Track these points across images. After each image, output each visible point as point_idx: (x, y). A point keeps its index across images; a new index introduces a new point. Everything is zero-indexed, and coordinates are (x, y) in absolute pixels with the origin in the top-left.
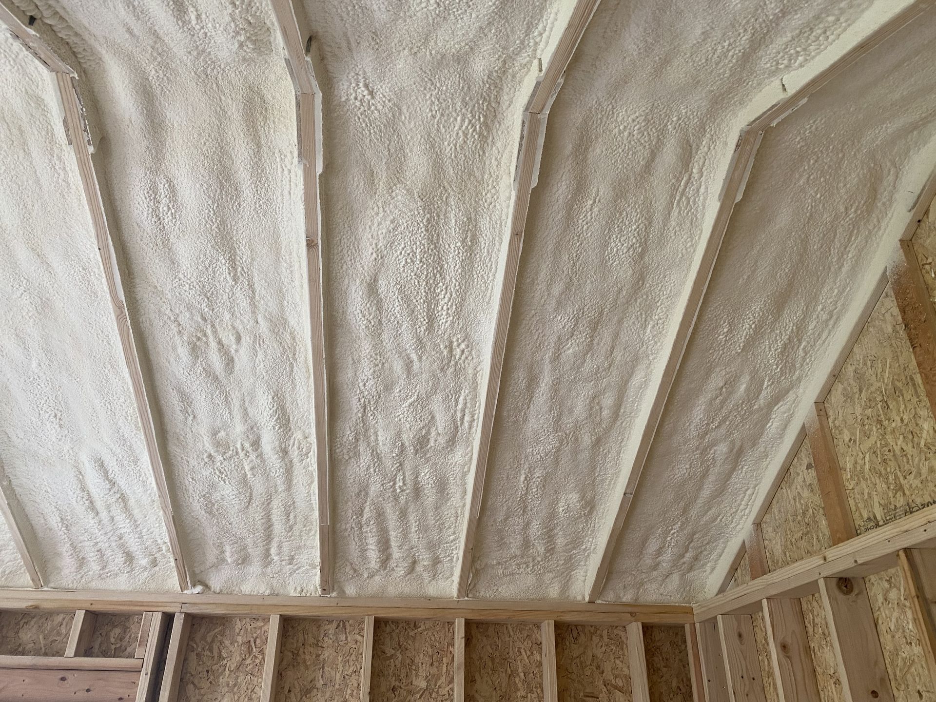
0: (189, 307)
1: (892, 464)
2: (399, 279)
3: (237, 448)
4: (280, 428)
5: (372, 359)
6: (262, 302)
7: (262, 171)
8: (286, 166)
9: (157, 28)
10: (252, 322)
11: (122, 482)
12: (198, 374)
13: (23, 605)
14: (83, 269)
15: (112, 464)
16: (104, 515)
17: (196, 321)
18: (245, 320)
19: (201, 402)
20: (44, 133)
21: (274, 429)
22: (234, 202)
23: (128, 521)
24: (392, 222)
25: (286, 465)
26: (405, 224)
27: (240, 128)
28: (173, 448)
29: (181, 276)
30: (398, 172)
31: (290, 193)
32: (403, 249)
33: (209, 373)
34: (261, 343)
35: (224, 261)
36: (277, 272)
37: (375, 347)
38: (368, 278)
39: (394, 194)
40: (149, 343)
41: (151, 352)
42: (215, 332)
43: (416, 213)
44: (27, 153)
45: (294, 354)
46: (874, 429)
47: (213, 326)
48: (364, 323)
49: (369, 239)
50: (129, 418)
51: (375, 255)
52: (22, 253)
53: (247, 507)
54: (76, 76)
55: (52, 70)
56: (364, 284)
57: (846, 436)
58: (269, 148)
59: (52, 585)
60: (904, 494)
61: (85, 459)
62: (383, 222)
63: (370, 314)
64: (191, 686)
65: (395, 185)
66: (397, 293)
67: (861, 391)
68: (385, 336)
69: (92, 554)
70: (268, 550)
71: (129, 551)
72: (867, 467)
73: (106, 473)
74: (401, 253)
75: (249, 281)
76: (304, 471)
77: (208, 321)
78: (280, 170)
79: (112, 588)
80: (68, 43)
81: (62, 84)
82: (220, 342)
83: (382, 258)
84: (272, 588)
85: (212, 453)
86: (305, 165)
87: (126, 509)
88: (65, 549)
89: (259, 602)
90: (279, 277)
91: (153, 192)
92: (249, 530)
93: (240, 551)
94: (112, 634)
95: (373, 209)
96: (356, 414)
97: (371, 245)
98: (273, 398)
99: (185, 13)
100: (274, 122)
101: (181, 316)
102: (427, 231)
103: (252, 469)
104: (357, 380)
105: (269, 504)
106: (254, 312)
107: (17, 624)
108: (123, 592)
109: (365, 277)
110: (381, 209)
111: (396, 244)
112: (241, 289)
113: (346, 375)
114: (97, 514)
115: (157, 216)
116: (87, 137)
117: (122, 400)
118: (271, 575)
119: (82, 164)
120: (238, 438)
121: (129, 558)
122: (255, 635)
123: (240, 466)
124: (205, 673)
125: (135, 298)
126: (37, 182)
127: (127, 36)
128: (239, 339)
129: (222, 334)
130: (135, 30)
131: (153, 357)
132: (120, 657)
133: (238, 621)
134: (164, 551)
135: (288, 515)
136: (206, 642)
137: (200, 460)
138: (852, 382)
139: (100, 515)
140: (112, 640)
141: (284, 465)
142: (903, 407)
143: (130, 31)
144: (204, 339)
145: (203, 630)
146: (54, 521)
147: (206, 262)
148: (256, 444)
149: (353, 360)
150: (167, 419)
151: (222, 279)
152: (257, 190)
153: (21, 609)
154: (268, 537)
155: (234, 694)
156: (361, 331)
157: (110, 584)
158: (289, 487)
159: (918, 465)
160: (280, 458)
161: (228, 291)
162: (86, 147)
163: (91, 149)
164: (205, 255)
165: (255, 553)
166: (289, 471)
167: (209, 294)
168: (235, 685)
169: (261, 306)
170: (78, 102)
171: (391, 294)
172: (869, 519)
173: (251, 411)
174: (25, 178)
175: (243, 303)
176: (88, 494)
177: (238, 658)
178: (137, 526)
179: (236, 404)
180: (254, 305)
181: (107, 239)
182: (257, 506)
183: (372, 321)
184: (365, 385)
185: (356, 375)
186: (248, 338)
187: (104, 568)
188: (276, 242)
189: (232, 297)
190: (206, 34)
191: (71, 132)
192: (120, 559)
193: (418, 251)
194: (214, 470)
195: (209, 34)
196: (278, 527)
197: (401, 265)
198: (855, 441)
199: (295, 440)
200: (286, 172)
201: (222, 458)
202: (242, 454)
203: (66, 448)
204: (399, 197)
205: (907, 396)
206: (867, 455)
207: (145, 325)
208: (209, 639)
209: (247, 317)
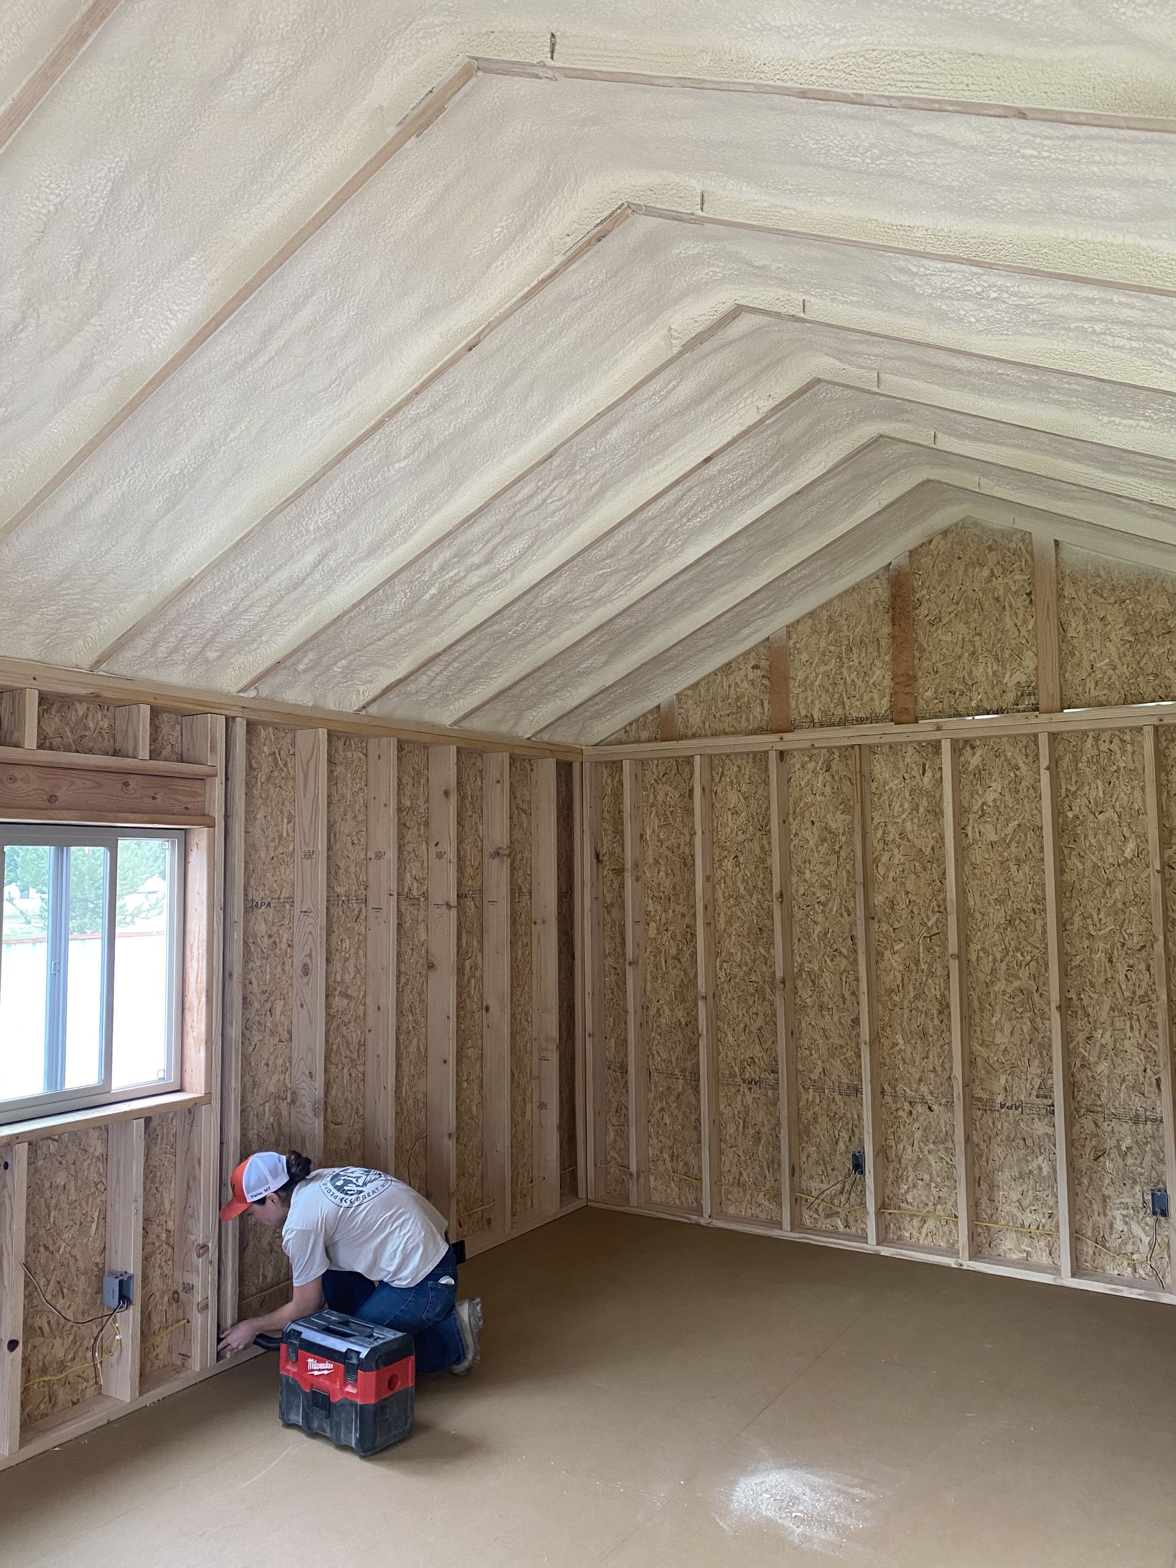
1: (841, 688)
46: (834, 661)
57: (804, 657)
60: (844, 708)
67: (830, 632)
72: (817, 683)
133: (263, 728)
138: (824, 622)
142: (863, 655)
159: (862, 694)
172: (806, 716)
177: (267, 770)
198: (811, 664)
205: (870, 649)
206: (820, 676)
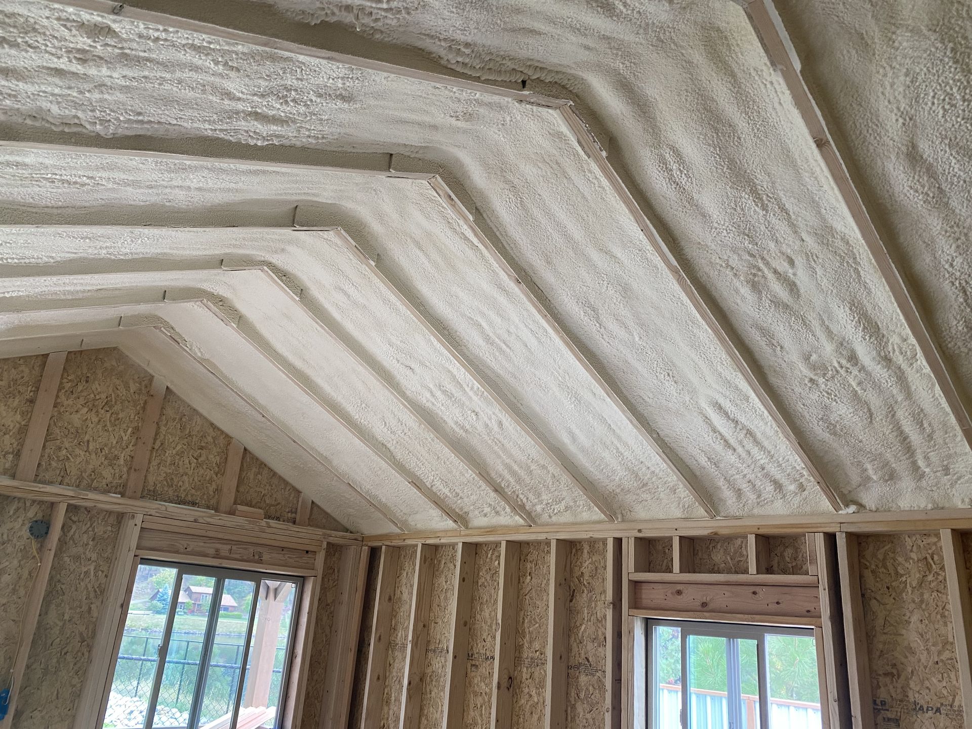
0: (734, 250)
2: (943, 133)
3: (835, 367)
4: (870, 337)
5: (948, 234)
6: (800, 219)
7: (747, 96)
8: (766, 80)
9: (603, 33)
10: (798, 243)
11: (742, 419)
12: (767, 307)
13: (705, 532)
14: (640, 250)
15: (727, 405)
16: (740, 450)
17: (746, 260)
18: (791, 243)
19: (782, 331)
20: (572, 158)
21: (865, 339)
22: (734, 138)
23: (762, 453)
24: (907, 75)
25: (896, 373)
26: (925, 69)
27: (710, 69)
28: (773, 380)
29: (716, 225)
30: (892, 17)
31: (780, 103)
32: (934, 97)
33: (777, 303)
34: (816, 259)
35: (747, 196)
36: (802, 184)
37: (946, 219)
38: (904, 149)
39: (896, 44)
40: (714, 293)
41: (719, 301)
42: (767, 264)
43: (933, 49)
44: (569, 179)
45: (855, 258)
47: (763, 259)
48: (920, 197)
49: (887, 107)
50: (724, 363)
51: (901, 121)
52: (595, 256)
53: (871, 422)
54: (571, 103)
55: (556, 108)
56: (902, 156)
58: (744, 71)
59: (722, 514)
61: (704, 404)
62: (895, 80)
63: (923, 186)
64: (873, 602)
65: (894, 33)
66: (947, 149)
68: (954, 203)
69: (745, 486)
70: (914, 463)
71: (775, 479)
73: (726, 414)
74: (933, 104)
75: (778, 205)
76: (919, 375)
77: (757, 256)
78: (762, 86)
79: (772, 513)
80: (556, 82)
81: (565, 114)
82: (775, 272)
83: (911, 119)
84: (934, 502)
85: (814, 378)
86: (782, 70)
87: (756, 442)
88: (721, 483)
89: (923, 517)
90: (805, 188)
91: (663, 164)
92: (883, 445)
93: (883, 467)
94: (786, 554)
95: (878, 72)
96: (956, 300)
97: (891, 112)
98: (851, 309)
99: (614, 8)
100: (738, 45)
101: (730, 260)
102: (956, 62)
103: (859, 384)
104: (940, 263)
105: (893, 416)
106: (796, 232)
107: (708, 548)
108: (781, 516)
109: (899, 148)
110: (888, 68)
111: (922, 95)
112: (774, 215)
113: (924, 263)
114: (735, 450)
115: (674, 183)
116: (597, 146)
117: (713, 349)
118: (929, 489)
119: (603, 169)
120: (832, 357)
121: (778, 486)
122: (930, 551)
123: (845, 384)
124: (886, 589)
125: (687, 259)
126: (583, 197)
127: (587, 53)
128: (791, 262)
129: (774, 264)
130: (590, 45)
131: (723, 305)
132: (799, 574)
133: (907, 538)
134: (806, 476)
135: (922, 425)
136: (878, 559)
137: (803, 386)
139: (737, 451)
140: (788, 559)
141: (893, 374)
143: (587, 48)
144: (760, 273)
145: (871, 548)
146: (703, 460)
147: (732, 204)
148: (853, 358)
149: (925, 242)
150: (757, 356)
151: (752, 213)
152: (749, 117)
153: (705, 536)
154: (909, 450)
155: (923, 610)
156: (920, 208)
157: (769, 510)
158: (909, 395)
160: (884, 367)
161: (762, 222)
162: (600, 154)
163: (604, 154)
164: (728, 197)
165: (901, 466)
166: (901, 379)
167: (747, 231)
168: (922, 601)
169: (801, 224)
170: (581, 122)
171: (941, 154)
173: (834, 328)
174: (574, 198)
175: (782, 228)
176: (720, 434)
177: (918, 575)
178: (772, 457)
179: (815, 324)
180: (793, 225)
181: (644, 221)
182: (882, 420)
183: (929, 192)
184: (951, 265)
185: (935, 258)
186: (799, 258)
187: (759, 496)
188: (787, 156)
189: (769, 226)
190: (639, 12)
191: (586, 148)
192: (770, 488)
193: (955, 90)
194: (821, 392)
195: (641, 11)
196: (915, 438)
197: (940, 116)
199: (893, 345)
200: (769, 86)
201: (824, 380)
202: (842, 372)
203: (687, 399)
204: (905, 44)
207: (704, 279)
208: (881, 557)
209: (791, 239)
